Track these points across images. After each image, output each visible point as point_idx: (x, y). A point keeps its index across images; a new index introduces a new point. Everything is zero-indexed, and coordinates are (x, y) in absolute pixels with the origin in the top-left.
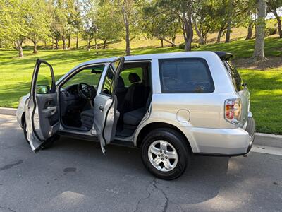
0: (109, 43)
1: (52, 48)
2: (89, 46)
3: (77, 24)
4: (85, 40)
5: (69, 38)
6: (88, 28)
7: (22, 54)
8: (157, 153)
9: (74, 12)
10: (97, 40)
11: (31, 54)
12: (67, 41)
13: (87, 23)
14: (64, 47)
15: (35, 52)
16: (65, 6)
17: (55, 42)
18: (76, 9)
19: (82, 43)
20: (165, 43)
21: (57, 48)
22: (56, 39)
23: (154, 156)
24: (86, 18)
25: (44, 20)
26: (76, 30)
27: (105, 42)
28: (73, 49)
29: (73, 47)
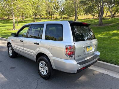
0: (70, 17)
1: (47, 19)
2: (62, 18)
3: (57, 9)
4: (60, 15)
5: (54, 14)
6: (61, 11)
7: (35, 21)
8: (42, 67)
9: (57, 4)
10: (65, 15)
11: (39, 21)
12: (53, 16)
13: (61, 8)
14: (52, 18)
15: (40, 20)
16: (53, 2)
17: (48, 16)
18: (57, 3)
19: (59, 17)
20: (95, 17)
21: (49, 19)
22: (49, 15)
23: (41, 68)
24: (61, 6)
25: (44, 8)
26: (57, 11)
27: (68, 16)
28: (55, 19)
29: (55, 18)
